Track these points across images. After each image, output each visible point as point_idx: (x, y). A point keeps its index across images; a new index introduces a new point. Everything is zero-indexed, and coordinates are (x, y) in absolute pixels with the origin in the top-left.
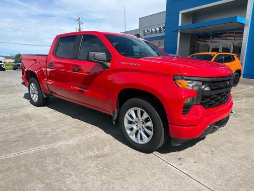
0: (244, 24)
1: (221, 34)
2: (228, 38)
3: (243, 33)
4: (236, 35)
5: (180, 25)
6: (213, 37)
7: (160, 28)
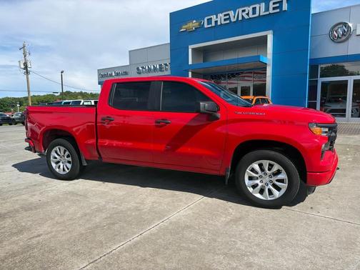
0: (266, 64)
1: (238, 74)
2: (246, 78)
3: (266, 73)
4: (255, 75)
5: (190, 63)
6: (229, 77)
7: (160, 65)
